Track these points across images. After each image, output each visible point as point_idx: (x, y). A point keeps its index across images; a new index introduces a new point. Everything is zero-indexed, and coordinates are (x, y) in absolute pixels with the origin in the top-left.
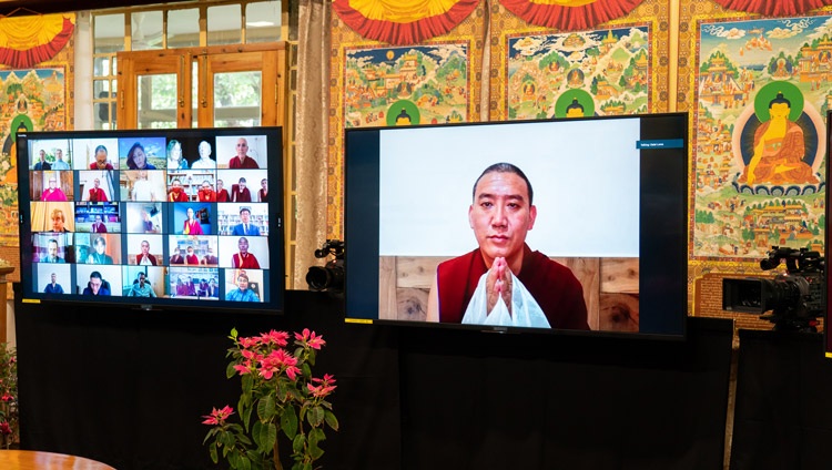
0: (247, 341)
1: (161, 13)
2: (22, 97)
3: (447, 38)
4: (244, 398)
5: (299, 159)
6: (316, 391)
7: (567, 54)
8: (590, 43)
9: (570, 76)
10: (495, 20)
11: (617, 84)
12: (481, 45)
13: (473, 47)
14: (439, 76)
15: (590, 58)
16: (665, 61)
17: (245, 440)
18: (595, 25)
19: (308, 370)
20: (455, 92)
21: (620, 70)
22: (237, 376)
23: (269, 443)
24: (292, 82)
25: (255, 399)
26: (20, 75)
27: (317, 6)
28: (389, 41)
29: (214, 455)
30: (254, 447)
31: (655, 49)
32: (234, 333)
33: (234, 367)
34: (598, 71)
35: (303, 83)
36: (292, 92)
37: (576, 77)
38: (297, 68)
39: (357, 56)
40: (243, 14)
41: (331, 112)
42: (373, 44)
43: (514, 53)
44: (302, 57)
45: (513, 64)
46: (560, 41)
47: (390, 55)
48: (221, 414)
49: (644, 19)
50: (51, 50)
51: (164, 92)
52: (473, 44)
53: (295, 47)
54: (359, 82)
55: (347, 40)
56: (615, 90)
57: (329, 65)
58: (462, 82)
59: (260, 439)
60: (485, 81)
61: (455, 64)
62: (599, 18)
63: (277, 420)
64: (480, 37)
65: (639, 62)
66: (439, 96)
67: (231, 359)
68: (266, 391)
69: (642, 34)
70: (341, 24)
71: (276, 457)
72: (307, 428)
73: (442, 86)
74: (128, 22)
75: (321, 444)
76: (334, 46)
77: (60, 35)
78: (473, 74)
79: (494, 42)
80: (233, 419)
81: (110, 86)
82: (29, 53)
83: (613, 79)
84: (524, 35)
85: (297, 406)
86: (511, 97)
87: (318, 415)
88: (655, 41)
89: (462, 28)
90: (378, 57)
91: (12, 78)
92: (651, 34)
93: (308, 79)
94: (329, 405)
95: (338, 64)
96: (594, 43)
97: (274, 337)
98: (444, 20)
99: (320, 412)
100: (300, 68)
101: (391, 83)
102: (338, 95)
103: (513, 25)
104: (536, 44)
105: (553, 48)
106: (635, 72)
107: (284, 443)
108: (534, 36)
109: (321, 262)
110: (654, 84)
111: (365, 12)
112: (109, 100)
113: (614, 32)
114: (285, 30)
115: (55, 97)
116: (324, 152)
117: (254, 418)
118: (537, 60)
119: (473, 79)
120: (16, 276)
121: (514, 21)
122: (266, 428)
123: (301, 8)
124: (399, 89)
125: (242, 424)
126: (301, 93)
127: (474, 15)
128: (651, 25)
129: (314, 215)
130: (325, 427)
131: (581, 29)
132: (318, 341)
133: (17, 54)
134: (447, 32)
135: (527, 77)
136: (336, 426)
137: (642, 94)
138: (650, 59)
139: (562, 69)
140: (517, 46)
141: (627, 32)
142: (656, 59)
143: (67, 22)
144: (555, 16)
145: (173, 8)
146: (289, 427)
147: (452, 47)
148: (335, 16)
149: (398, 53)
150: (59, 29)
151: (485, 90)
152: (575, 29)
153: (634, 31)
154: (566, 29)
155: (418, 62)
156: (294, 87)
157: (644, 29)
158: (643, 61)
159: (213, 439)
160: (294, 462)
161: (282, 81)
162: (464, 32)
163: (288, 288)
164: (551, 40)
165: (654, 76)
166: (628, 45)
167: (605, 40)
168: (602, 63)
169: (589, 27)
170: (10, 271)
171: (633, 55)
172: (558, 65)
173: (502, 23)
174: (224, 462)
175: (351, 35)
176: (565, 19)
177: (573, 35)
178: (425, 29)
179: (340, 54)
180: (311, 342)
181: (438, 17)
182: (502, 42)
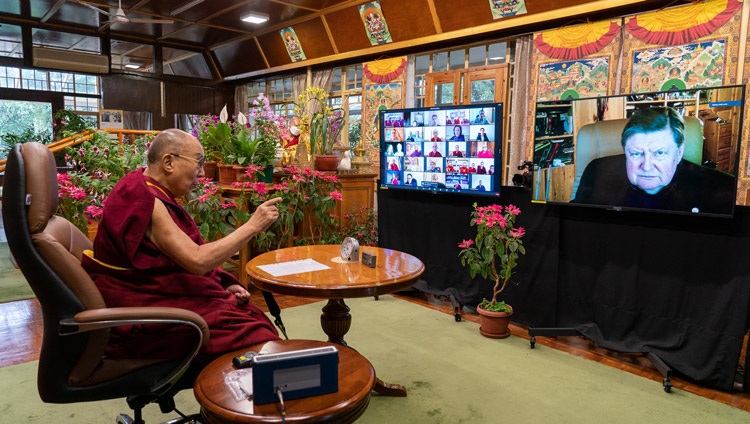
0: (482, 208)
1: (446, 53)
2: (383, 97)
3: (597, 55)
4: (479, 236)
5: (513, 123)
6: (515, 235)
7: (670, 59)
8: (685, 52)
9: (671, 72)
10: (626, 43)
11: (702, 75)
12: (617, 57)
13: (613, 58)
14: (591, 76)
15: (685, 61)
16: (735, 60)
17: (478, 256)
18: (690, 42)
19: (511, 225)
20: (600, 84)
21: (704, 66)
22: (476, 226)
23: (490, 258)
24: (511, 83)
25: (484, 236)
26: (382, 87)
27: (525, 43)
28: (564, 58)
29: (463, 262)
30: (483, 260)
31: (729, 53)
32: (475, 205)
33: (474, 221)
34: (690, 68)
35: (516, 83)
36: (511, 89)
37: (675, 72)
38: (513, 76)
39: (546, 67)
40: (487, 50)
41: (530, 98)
42: (555, 61)
43: (637, 61)
44: (516, 71)
45: (636, 67)
46: (666, 52)
47: (564, 66)
48: (467, 243)
49: (722, 36)
50: (396, 74)
51: (448, 95)
52: (613, 56)
53: (513, 66)
54: (546, 81)
55: (541, 59)
56: (700, 78)
57: (530, 73)
58: (604, 79)
59: (485, 256)
60: (618, 77)
61: (601, 68)
62: (692, 36)
63: (494, 248)
64: (617, 53)
65: (717, 62)
66: (591, 87)
67: (473, 217)
68: (489, 233)
69: (720, 44)
70: (538, 51)
71: (493, 266)
72: (509, 252)
73: (593, 81)
74: (431, 58)
75: (516, 261)
76: (533, 63)
77: (400, 67)
78: (611, 73)
79: (625, 55)
80: (473, 246)
81: (422, 92)
82: (387, 76)
83: (700, 72)
84: (643, 50)
85: (505, 241)
86: (634, 85)
87: (515, 246)
88: (729, 48)
89: (606, 49)
90: (557, 67)
91: (379, 89)
92: (726, 46)
93: (519, 81)
94: (521, 242)
95: (535, 72)
96: (688, 52)
97: (494, 208)
98: (596, 45)
99: (516, 245)
100: (515, 76)
101: (564, 81)
102: (534, 89)
103: (637, 45)
104: (651, 55)
105: (662, 56)
106: (714, 67)
107: (497, 258)
108: (650, 50)
109: (522, 172)
110: (727, 74)
111: (551, 44)
112: (421, 98)
113: (702, 45)
114: (508, 57)
115: (397, 96)
116: (526, 119)
117: (483, 246)
118: (651, 64)
119: (611, 76)
120: (378, 178)
121: (638, 42)
122: (489, 251)
123: (517, 45)
124: (568, 84)
125: (477, 249)
126: (515, 89)
127: (614, 41)
128: (727, 38)
129: (519, 152)
130: (518, 252)
131: (680, 44)
132: (517, 211)
133: (381, 77)
134: (598, 51)
135: (644, 74)
136: (524, 253)
137: (718, 80)
138: (725, 59)
139: (666, 68)
140: (639, 57)
141: (710, 44)
142: (729, 58)
143: (403, 60)
144: (664, 38)
145: (453, 50)
146: (500, 251)
147: (599, 60)
148: (534, 47)
149: (568, 65)
150: (400, 64)
151: (618, 82)
152: (676, 44)
153: (715, 43)
154: (671, 45)
155: (580, 68)
156: (512, 86)
157: (722, 42)
158: (721, 60)
159: (463, 254)
160: (502, 269)
161: (505, 83)
162: (608, 51)
163: (504, 184)
164: (660, 52)
165: (727, 69)
166: (710, 52)
167: (695, 50)
168: (692, 63)
169: (685, 42)
170: (376, 175)
171: (714, 58)
172: (664, 66)
173: (630, 45)
174: (468, 266)
175: (544, 56)
176: (670, 39)
177: (675, 48)
178: (585, 51)
179: (537, 67)
180: (513, 211)
181: (593, 43)
182: (630, 55)
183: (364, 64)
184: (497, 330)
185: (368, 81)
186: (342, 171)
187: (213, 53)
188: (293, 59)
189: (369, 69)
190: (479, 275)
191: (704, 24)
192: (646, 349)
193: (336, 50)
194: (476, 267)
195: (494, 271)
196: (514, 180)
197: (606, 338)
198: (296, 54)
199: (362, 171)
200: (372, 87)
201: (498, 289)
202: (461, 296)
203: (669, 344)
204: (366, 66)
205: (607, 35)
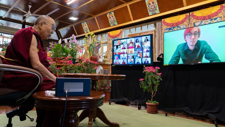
0: (147, 67)
1: (135, 28)
3: (182, 24)
4: (146, 77)
6: (158, 74)
7: (205, 24)
8: (209, 21)
10: (191, 20)
13: (187, 25)
17: (146, 84)
18: (210, 18)
23: (150, 83)
25: (148, 76)
26: (114, 39)
27: (160, 23)
28: (172, 26)
29: (141, 86)
36: (155, 38)
38: (156, 34)
39: (166, 29)
40: (148, 27)
41: (162, 39)
42: (169, 27)
44: (157, 32)
46: (204, 22)
48: (142, 80)
49: (220, 16)
50: (119, 35)
52: (187, 24)
55: (165, 27)
57: (161, 32)
59: (148, 83)
61: (184, 28)
64: (188, 23)
67: (144, 70)
68: (149, 74)
69: (220, 19)
70: (164, 25)
71: (151, 87)
72: (156, 80)
74: (130, 30)
75: (159, 83)
76: (162, 28)
77: (120, 33)
79: (191, 24)
80: (144, 80)
82: (116, 36)
84: (196, 22)
85: (155, 77)
87: (158, 78)
90: (170, 29)
92: (222, 19)
93: (158, 34)
94: (160, 76)
96: (210, 21)
98: (182, 22)
103: (194, 21)
104: (199, 23)
107: (152, 83)
108: (198, 22)
111: (168, 22)
113: (214, 19)
114: (154, 28)
116: (161, 47)
117: (148, 79)
121: (195, 20)
122: (149, 81)
123: (157, 24)
125: (145, 82)
127: (187, 20)
128: (222, 17)
131: (208, 19)
132: (159, 68)
133: (114, 36)
134: (182, 23)
136: (162, 80)
140: (195, 24)
141: (217, 19)
143: (121, 30)
144: (202, 18)
145: (137, 27)
146: (153, 80)
147: (183, 26)
148: (162, 24)
149: (173, 28)
150: (120, 32)
152: (206, 19)
153: (218, 18)
154: (205, 20)
155: (177, 29)
157: (220, 18)
159: (141, 83)
161: (154, 36)
162: (185, 23)
163: (154, 61)
164: (202, 22)
166: (217, 21)
167: (212, 21)
169: (209, 19)
175: (165, 26)
176: (204, 18)
177: (206, 21)
178: (178, 23)
179: (163, 30)
180: (157, 68)
182: (192, 24)
183: (108, 33)
185: (109, 38)
186: (100, 62)
188: (85, 32)
189: (110, 34)
190: (146, 91)
191: (214, 13)
192: (207, 113)
193: (99, 28)
194: (145, 87)
195: (152, 89)
196: (157, 59)
197: (192, 112)
198: (86, 30)
200: (111, 40)
201: (153, 95)
202: (140, 102)
203: (215, 111)
204: (109, 33)
205: (185, 18)
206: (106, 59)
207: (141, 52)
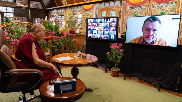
0: (113, 44)
1: (104, 4)
2: (87, 15)
4: (112, 51)
5: (121, 22)
6: (121, 51)
7: (162, 7)
8: (166, 5)
9: (162, 10)
10: (151, 2)
11: (170, 11)
12: (148, 6)
13: (147, 6)
14: (141, 10)
15: (166, 7)
16: (179, 7)
17: (112, 56)
19: (120, 48)
20: (144, 13)
21: (171, 9)
22: (111, 48)
23: (115, 57)
24: (120, 12)
25: (113, 51)
26: (87, 12)
27: (125, 1)
28: (134, 6)
30: (113, 57)
31: (177, 5)
32: (111, 43)
33: (111, 47)
34: (167, 9)
35: (122, 12)
37: (163, 10)
38: (121, 10)
39: (130, 8)
40: (115, 3)
41: (126, 16)
42: (132, 6)
43: (153, 7)
44: (122, 8)
45: (153, 8)
46: (161, 5)
47: (134, 8)
48: (108, 53)
49: (176, 1)
50: (91, 9)
51: (104, 14)
53: (121, 7)
54: (130, 12)
55: (129, 6)
56: (169, 12)
57: (126, 9)
58: (145, 11)
59: (113, 56)
60: (148, 11)
61: (144, 9)
62: (168, 1)
63: (116, 54)
65: (174, 7)
66: (141, 13)
67: (110, 46)
68: (114, 50)
69: (175, 3)
70: (128, 4)
71: (115, 59)
72: (119, 55)
73: (142, 12)
74: (100, 5)
75: (121, 57)
76: (126, 7)
77: (92, 7)
78: (147, 10)
79: (150, 5)
81: (97, 13)
82: (88, 9)
84: (155, 4)
85: (118, 52)
86: (152, 13)
87: (121, 54)
88: (177, 4)
89: (145, 3)
90: (133, 8)
91: (86, 12)
92: (176, 4)
93: (123, 11)
94: (122, 53)
95: (127, 9)
96: (167, 5)
97: (116, 44)
98: (143, 2)
99: (121, 53)
100: (122, 10)
101: (134, 12)
102: (127, 13)
104: (157, 5)
105: (160, 6)
106: (173, 9)
107: (116, 57)
108: (157, 4)
109: (123, 35)
110: (176, 11)
111: (131, 2)
112: (97, 15)
113: (170, 3)
114: (120, 5)
115: (91, 15)
116: (124, 21)
117: (113, 54)
118: (157, 8)
119: (147, 11)
121: (154, 2)
122: (114, 55)
123: (122, 2)
124: (135, 12)
125: (111, 54)
126: (122, 13)
127: (147, 2)
128: (177, 2)
129: (122, 29)
130: (122, 55)
131: (165, 3)
132: (122, 45)
133: (87, 9)
134: (143, 4)
135: (155, 10)
136: (123, 55)
137: (174, 12)
138: (176, 7)
139: (161, 9)
140: (154, 6)
141: (172, 3)
142: (177, 7)
143: (93, 5)
144: (160, 1)
145: (105, 3)
146: (117, 55)
147: (144, 6)
148: (127, 3)
149: (136, 7)
150: (92, 6)
151: (148, 12)
152: (164, 3)
153: (174, 3)
154: (162, 3)
155: (139, 8)
156: (121, 13)
157: (175, 2)
158: (175, 7)
159: (107, 56)
160: (117, 59)
161: (119, 12)
162: (146, 4)
163: (118, 38)
164: (159, 5)
165: (176, 9)
166: (172, 5)
167: (168, 4)
168: (168, 8)
169: (166, 2)
170: (85, 35)
171: (173, 6)
172: (160, 8)
173: (152, 2)
174: (109, 59)
175: (129, 5)
176: (162, 1)
177: (163, 4)
178: (140, 4)
179: (127, 8)
180: (121, 45)
181: (142, 2)
182: (152, 5)
183: (82, 6)
184: (116, 75)
185: (83, 10)
186: (77, 34)
187: (43, 2)
188: (64, 4)
189: (84, 7)
190: (111, 61)
192: (154, 80)
193: (75, 2)
194: (111, 59)
195: (115, 60)
196: (121, 37)
197: (143, 78)
198: (65, 3)
199: (82, 34)
200: (84, 12)
201: (116, 64)
202: (106, 66)
203: (159, 79)
204: (83, 6)
206: (81, 31)
207: (109, 30)
